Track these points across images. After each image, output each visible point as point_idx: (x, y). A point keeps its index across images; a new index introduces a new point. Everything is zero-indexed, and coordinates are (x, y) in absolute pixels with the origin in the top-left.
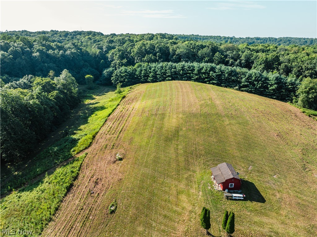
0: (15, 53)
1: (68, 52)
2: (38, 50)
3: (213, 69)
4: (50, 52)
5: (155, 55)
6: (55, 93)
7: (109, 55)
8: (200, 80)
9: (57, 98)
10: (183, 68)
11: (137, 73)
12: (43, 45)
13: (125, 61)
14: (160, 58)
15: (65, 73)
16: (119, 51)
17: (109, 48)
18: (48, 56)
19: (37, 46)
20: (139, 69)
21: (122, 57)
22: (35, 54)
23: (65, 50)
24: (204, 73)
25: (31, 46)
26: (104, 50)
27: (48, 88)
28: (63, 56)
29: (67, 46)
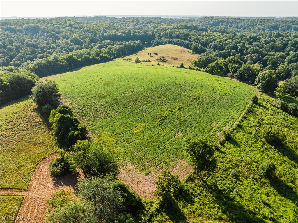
0: (126, 34)
1: (141, 34)
2: (132, 33)
3: (178, 41)
4: (136, 34)
5: (167, 36)
6: (136, 45)
7: (155, 35)
8: (175, 44)
9: (137, 45)
10: (172, 41)
11: (161, 42)
12: (134, 31)
13: (159, 37)
14: (169, 37)
15: (139, 40)
16: (158, 34)
17: (156, 32)
18: (135, 35)
19: (132, 32)
20: (161, 41)
21: (158, 36)
22: (131, 35)
23: (140, 33)
24: (176, 42)
25: (130, 32)
26: (154, 33)
27: (135, 43)
28: (139, 35)
29: (141, 31)
